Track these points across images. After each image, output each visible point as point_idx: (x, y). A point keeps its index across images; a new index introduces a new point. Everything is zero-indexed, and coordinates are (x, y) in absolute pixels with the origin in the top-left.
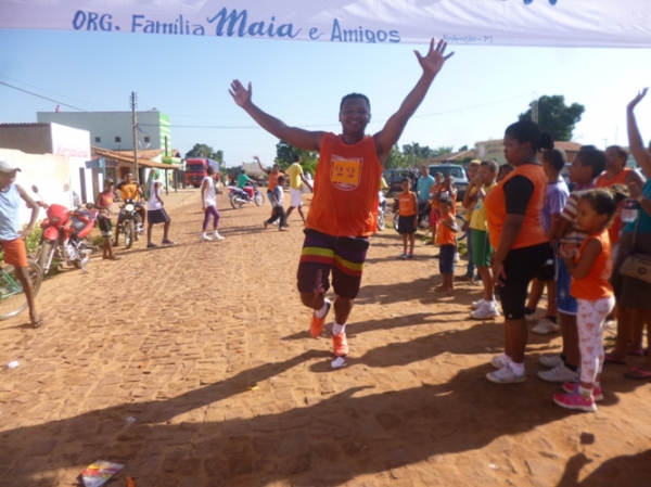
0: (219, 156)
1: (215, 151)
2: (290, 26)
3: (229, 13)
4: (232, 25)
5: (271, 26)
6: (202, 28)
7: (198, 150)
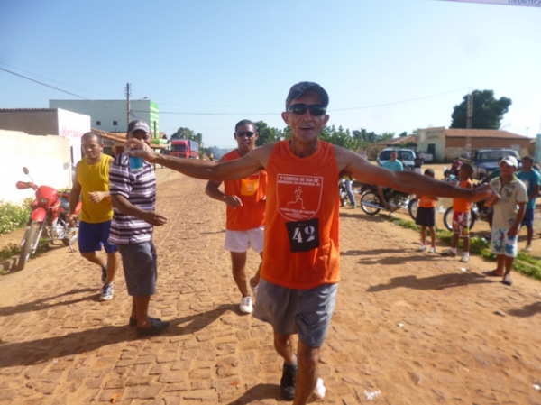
0: (198, 138)
1: (196, 133)
7: (181, 132)
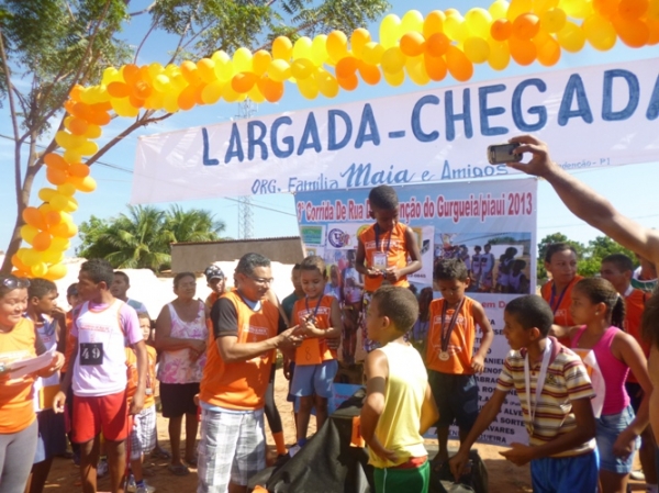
2: (406, 172)
3: (357, 167)
4: (359, 176)
5: (390, 173)
6: (336, 183)
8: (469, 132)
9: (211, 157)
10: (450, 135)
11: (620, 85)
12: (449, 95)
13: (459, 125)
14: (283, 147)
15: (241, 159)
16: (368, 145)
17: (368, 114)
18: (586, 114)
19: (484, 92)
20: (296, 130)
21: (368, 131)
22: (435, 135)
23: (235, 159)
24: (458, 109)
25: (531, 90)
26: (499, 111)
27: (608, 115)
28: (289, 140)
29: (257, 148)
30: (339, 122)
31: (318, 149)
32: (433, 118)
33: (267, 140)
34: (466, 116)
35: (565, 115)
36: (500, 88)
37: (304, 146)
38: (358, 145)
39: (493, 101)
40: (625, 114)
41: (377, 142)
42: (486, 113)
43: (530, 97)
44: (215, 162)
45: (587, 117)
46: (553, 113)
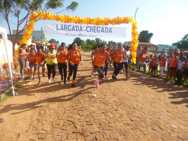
2: (85, 35)
3: (80, 34)
6: (77, 35)
8: (92, 32)
9: (58, 29)
10: (90, 32)
11: (107, 29)
12: (90, 27)
13: (91, 30)
14: (70, 30)
15: (63, 30)
16: (81, 31)
17: (81, 27)
18: (103, 31)
19: (94, 27)
20: (72, 27)
21: (81, 30)
22: (89, 31)
23: (62, 30)
24: (91, 29)
25: (99, 28)
26: (95, 30)
27: (105, 32)
28: (70, 29)
29: (66, 29)
30: (77, 28)
31: (75, 31)
32: (89, 29)
33: (67, 28)
34: (92, 30)
35: (102, 31)
36: (96, 27)
37: (72, 30)
38: (80, 31)
39: (95, 28)
40: (107, 32)
41: (82, 31)
42: (94, 30)
43: (99, 29)
44: (59, 30)
45: (104, 32)
46: (101, 31)
